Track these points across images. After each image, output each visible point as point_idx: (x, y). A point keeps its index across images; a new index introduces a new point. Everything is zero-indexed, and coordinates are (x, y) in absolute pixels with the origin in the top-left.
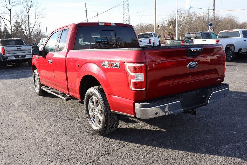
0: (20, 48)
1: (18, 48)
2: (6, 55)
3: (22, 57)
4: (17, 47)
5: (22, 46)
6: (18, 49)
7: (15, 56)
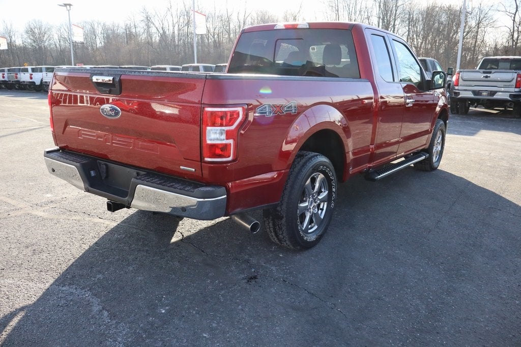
0: (488, 75)
1: (485, 75)
2: (460, 88)
3: (488, 95)
4: (484, 73)
5: (495, 72)
6: (484, 78)
7: (475, 92)
